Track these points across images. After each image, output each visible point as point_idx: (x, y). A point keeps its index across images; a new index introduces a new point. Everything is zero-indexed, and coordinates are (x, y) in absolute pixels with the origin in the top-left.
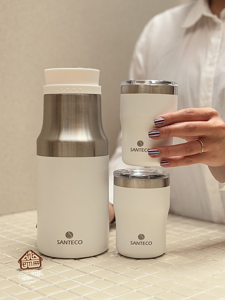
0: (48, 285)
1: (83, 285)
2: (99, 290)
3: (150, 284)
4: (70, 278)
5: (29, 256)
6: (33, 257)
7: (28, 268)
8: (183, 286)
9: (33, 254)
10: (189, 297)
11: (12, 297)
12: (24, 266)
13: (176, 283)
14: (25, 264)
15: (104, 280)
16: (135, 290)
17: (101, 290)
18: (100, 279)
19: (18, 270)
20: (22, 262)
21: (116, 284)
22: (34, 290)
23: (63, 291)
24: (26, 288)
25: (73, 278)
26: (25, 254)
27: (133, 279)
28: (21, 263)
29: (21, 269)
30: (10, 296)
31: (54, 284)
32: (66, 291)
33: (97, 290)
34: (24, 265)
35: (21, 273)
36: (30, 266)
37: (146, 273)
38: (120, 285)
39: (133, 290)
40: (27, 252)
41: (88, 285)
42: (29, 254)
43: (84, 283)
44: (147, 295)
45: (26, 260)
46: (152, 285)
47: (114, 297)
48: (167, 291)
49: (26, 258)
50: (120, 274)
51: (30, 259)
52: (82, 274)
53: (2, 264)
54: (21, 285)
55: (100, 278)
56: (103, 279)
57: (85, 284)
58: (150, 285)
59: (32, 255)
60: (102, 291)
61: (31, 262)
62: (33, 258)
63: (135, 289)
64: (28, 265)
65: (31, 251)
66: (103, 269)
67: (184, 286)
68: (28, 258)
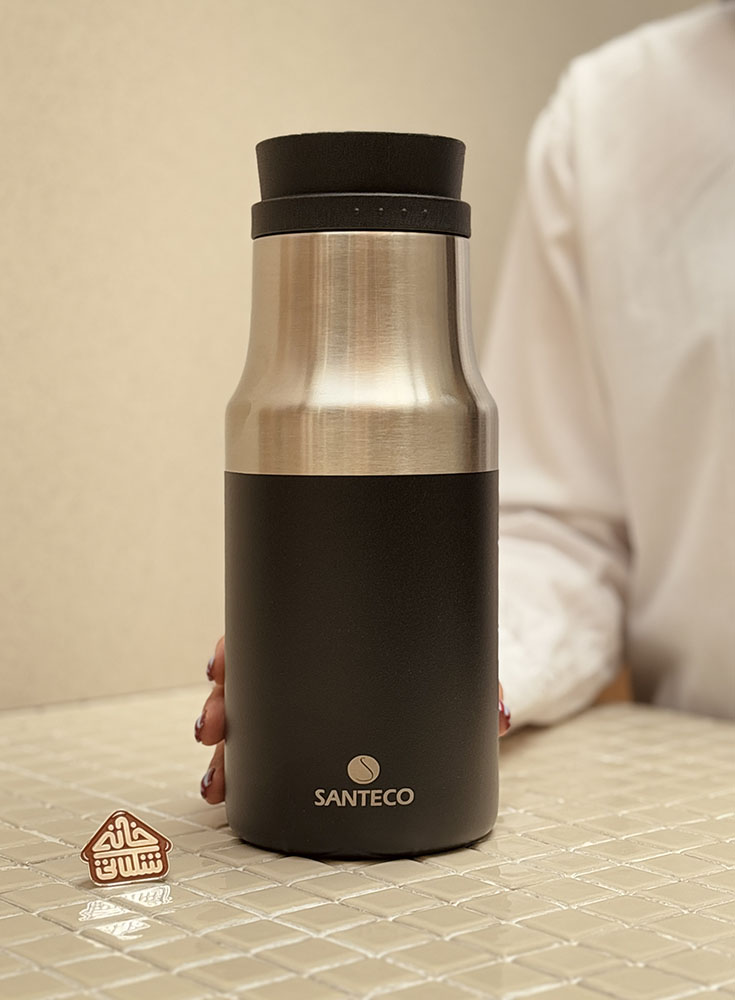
0: (184, 936)
3: (568, 940)
4: (267, 914)
5: (119, 833)
6: (136, 837)
7: (119, 878)
8: (694, 947)
9: (133, 825)
10: (714, 987)
11: (45, 972)
13: (669, 937)
14: (109, 864)
15: (394, 921)
16: (509, 959)
18: (379, 920)
19: (81, 884)
22: (127, 950)
23: (235, 956)
24: (98, 945)
25: (278, 913)
26: (104, 829)
27: (503, 922)
28: (92, 861)
29: (95, 881)
30: (36, 969)
31: (204, 932)
32: (249, 955)
34: (102, 866)
36: (126, 870)
37: (557, 903)
38: (453, 939)
39: (502, 957)
40: (112, 820)
41: (329, 936)
42: (118, 827)
44: (553, 975)
46: (575, 944)
47: (424, 978)
48: (630, 965)
50: (455, 905)
52: (312, 902)
53: (23, 864)
54: (82, 934)
55: (381, 916)
56: (391, 919)
57: (322, 936)
58: (565, 943)
59: (131, 829)
61: (131, 856)
62: (133, 840)
64: (117, 868)
65: (126, 814)
67: (699, 948)
68: (117, 842)
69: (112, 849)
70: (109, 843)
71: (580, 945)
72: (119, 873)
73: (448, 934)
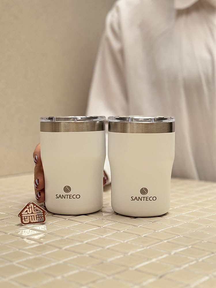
1: (101, 237)
2: (122, 242)
3: (179, 236)
5: (30, 209)
7: (30, 223)
9: (35, 206)
12: (25, 221)
14: (27, 218)
17: (125, 242)
18: (118, 232)
19: (18, 225)
20: (23, 216)
21: (140, 235)
26: (26, 207)
27: (156, 231)
28: (21, 217)
29: (22, 224)
33: (121, 242)
34: (25, 219)
35: (22, 228)
36: (32, 220)
40: (28, 205)
42: (30, 207)
43: (102, 236)
45: (27, 213)
49: (27, 211)
51: (32, 213)
52: (94, 228)
55: (118, 231)
59: (34, 208)
60: (127, 242)
61: (34, 216)
62: (35, 211)
63: (165, 240)
64: (29, 219)
65: (33, 203)
66: (116, 223)
68: (30, 212)
69: (28, 214)
70: (27, 212)
71: (184, 237)
72: (30, 221)
73: (142, 235)
